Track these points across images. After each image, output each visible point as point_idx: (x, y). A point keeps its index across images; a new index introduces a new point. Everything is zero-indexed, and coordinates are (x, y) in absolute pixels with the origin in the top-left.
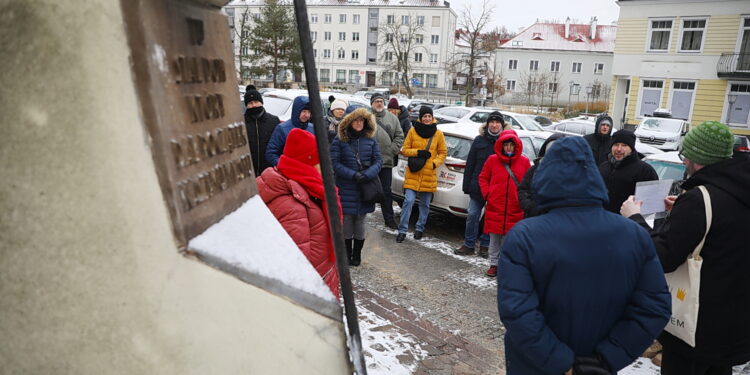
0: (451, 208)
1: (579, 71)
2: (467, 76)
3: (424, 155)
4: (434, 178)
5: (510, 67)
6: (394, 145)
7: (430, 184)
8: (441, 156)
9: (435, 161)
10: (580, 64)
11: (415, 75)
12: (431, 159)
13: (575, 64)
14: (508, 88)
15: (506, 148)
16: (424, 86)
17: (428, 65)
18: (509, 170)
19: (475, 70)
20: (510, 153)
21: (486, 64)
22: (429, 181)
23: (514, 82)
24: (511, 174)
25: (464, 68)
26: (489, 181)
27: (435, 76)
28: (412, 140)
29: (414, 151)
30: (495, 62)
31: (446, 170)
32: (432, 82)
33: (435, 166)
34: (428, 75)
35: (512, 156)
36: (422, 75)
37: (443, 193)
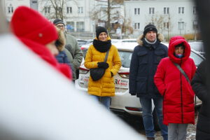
0: (127, 108)
1: (183, 12)
2: (105, 22)
3: (103, 66)
4: (113, 84)
5: (135, 13)
6: (75, 61)
7: (109, 90)
8: (117, 66)
9: (112, 70)
10: (183, 8)
11: (68, 23)
12: (109, 69)
13: (180, 8)
14: (136, 28)
15: (177, 51)
16: (75, 30)
17: (77, 15)
18: (180, 69)
19: (112, 16)
20: (180, 55)
21: (118, 12)
22: (109, 88)
23: (139, 24)
24: (182, 71)
25: (104, 17)
26: (163, 80)
27: (82, 23)
28: (92, 55)
29: (95, 64)
30: (125, 10)
31: (119, 78)
32: (81, 27)
33: (112, 75)
34: (78, 23)
35: (182, 57)
36: (73, 23)
37: (119, 97)
